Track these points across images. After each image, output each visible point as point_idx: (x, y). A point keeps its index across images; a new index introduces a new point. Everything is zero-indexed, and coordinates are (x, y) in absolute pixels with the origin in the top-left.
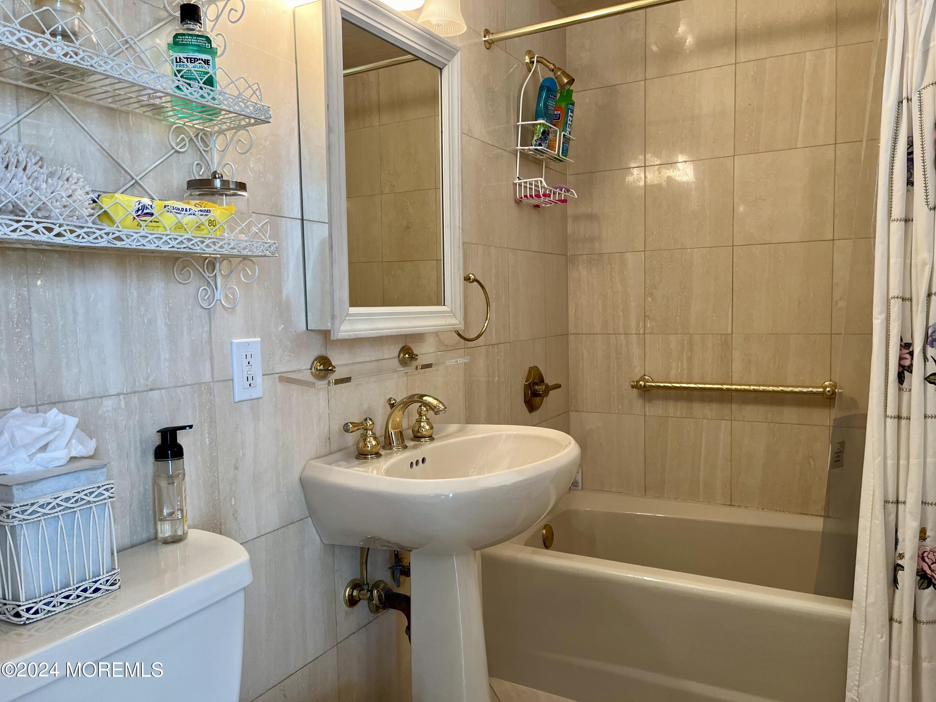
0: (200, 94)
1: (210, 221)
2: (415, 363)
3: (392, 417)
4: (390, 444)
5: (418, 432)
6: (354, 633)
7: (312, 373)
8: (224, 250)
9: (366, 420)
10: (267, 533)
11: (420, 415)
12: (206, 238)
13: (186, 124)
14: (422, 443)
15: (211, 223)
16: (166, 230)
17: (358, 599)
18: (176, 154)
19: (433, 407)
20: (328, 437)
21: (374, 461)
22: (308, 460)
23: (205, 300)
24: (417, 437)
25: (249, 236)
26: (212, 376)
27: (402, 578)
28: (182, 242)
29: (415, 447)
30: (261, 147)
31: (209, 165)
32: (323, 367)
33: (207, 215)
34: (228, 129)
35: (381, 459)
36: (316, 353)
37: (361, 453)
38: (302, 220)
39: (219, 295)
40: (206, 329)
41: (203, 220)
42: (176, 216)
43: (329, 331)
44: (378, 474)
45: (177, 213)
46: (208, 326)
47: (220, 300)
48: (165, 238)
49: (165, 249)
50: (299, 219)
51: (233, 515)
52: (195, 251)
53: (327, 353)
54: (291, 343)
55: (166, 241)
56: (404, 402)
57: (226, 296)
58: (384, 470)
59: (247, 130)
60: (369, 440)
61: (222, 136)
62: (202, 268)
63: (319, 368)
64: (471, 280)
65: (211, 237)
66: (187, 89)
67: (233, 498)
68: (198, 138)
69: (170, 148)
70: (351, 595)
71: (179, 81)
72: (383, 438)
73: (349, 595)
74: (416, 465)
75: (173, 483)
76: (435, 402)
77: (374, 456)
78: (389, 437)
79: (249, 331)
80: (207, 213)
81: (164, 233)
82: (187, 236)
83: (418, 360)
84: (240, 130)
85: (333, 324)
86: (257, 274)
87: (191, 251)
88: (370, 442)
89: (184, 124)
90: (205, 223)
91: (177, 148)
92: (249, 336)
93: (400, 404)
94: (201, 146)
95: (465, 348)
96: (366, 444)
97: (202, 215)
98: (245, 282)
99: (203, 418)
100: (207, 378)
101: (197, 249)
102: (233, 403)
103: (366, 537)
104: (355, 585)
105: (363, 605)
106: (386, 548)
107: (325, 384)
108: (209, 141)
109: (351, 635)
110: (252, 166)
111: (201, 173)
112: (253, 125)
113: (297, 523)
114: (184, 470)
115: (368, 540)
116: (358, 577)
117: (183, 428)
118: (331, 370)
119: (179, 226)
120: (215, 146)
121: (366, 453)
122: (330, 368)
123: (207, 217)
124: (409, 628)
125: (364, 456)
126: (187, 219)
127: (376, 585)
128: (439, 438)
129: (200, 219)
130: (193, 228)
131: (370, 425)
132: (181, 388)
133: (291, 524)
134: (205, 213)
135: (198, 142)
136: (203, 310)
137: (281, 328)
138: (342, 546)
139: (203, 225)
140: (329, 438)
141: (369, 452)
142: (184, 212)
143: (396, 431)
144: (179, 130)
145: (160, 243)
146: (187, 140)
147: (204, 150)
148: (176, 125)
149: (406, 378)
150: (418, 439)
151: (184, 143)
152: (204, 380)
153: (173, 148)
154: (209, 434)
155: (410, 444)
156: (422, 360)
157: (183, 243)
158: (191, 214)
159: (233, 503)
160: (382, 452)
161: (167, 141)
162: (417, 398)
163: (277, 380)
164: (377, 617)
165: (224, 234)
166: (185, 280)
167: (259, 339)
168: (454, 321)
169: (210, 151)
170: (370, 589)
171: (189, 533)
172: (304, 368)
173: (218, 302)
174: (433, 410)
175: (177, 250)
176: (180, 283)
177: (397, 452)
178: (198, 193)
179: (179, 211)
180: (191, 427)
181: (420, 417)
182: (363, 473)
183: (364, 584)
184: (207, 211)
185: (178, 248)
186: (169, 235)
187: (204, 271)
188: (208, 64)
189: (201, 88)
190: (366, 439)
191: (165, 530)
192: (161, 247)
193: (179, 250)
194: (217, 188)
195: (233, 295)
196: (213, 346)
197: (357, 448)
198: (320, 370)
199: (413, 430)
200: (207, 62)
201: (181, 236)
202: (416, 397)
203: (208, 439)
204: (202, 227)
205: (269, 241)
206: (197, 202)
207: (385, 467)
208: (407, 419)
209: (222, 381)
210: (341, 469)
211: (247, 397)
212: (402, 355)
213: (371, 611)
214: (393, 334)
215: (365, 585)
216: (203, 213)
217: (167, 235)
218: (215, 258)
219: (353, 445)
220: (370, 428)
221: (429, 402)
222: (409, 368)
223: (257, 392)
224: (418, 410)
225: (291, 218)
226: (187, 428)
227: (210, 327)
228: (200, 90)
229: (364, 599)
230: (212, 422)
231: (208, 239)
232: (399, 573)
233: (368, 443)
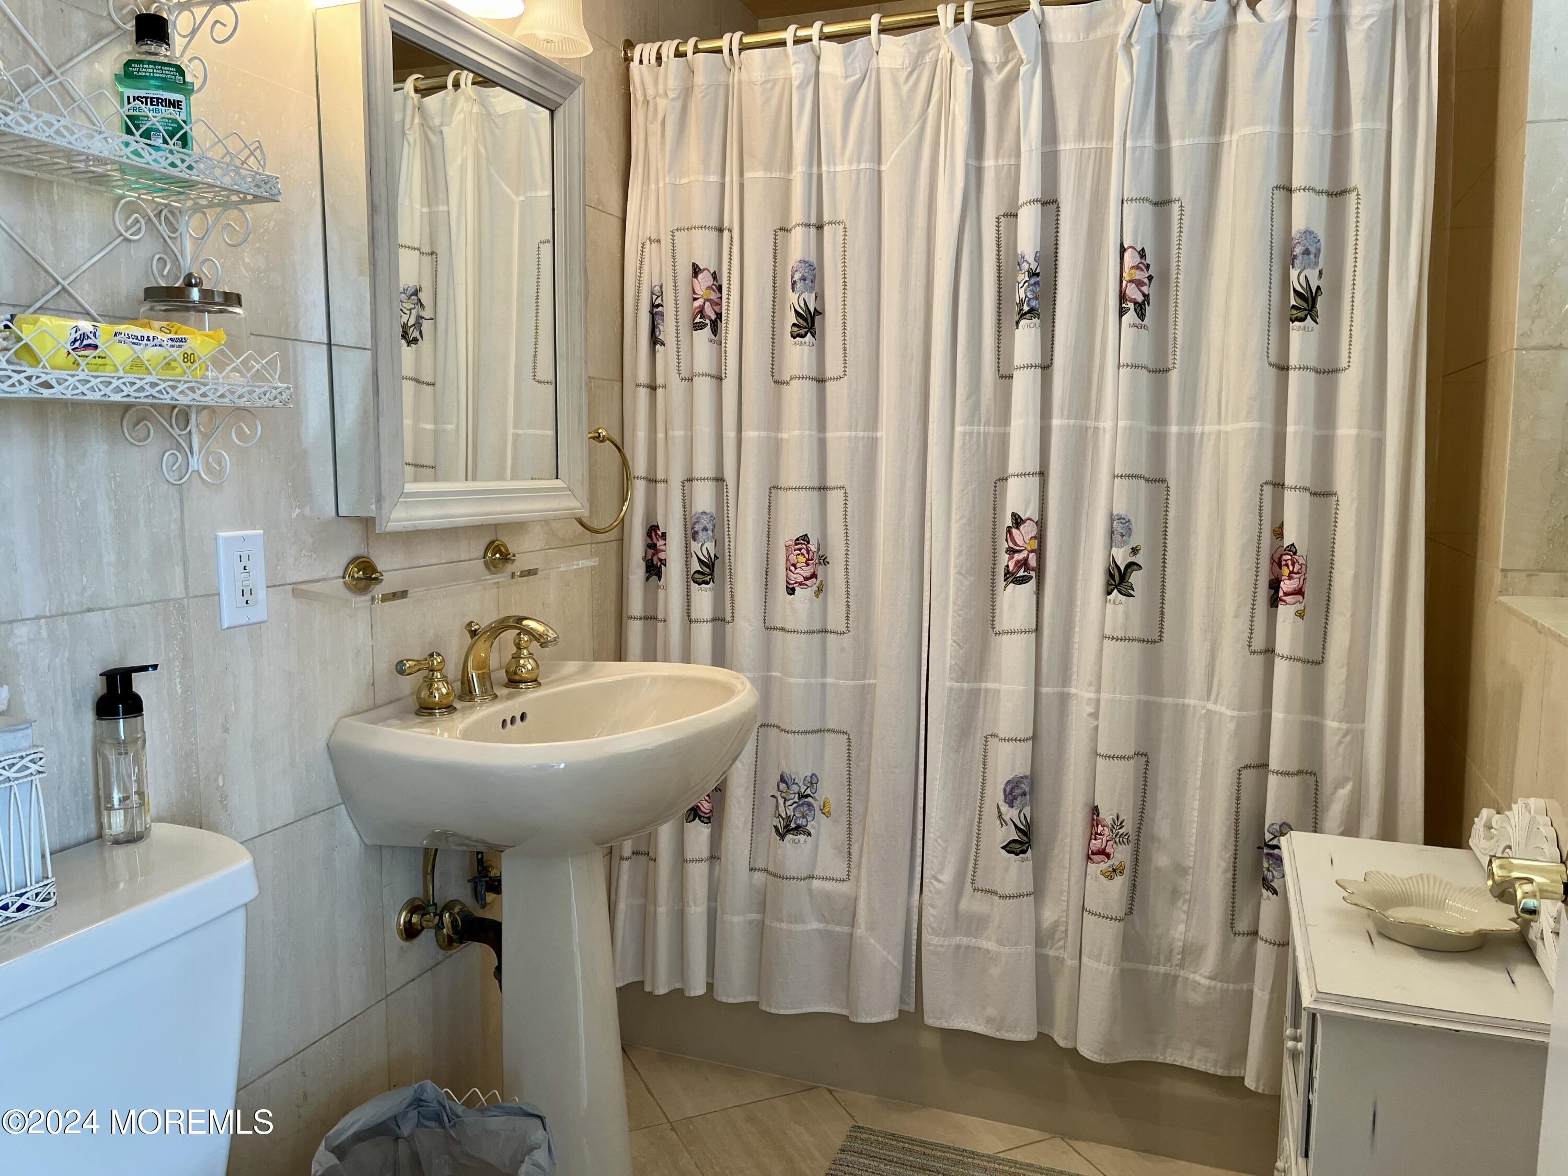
0: (169, 161)
1: (186, 356)
2: (510, 568)
3: (473, 652)
4: (471, 692)
5: (516, 673)
6: (413, 980)
7: (345, 583)
8: (208, 399)
9: (432, 655)
10: (275, 830)
11: (519, 646)
12: (179, 381)
13: (142, 196)
14: (521, 691)
15: (187, 358)
16: (117, 370)
17: (419, 927)
18: (124, 243)
19: (538, 636)
20: (371, 682)
21: (444, 718)
22: (340, 719)
23: (173, 471)
24: (514, 681)
25: (247, 377)
26: (187, 588)
27: (490, 897)
28: (142, 389)
29: (509, 697)
30: (261, 231)
31: (178, 260)
32: (363, 573)
33: (180, 346)
34: (211, 205)
35: (456, 716)
36: (352, 553)
37: (423, 706)
38: (330, 344)
39: (195, 463)
40: (176, 515)
41: (175, 354)
42: (132, 349)
43: (373, 519)
44: (449, 737)
45: (134, 343)
46: (179, 511)
47: (198, 471)
48: (116, 383)
49: (116, 399)
50: (324, 343)
51: (221, 802)
52: (163, 401)
53: (368, 553)
54: (312, 536)
55: (118, 386)
56: (492, 628)
57: (207, 465)
58: (461, 731)
59: (241, 210)
60: (436, 686)
61: (198, 216)
62: (169, 421)
63: (356, 576)
64: (601, 439)
65: (188, 379)
66: (150, 154)
67: (221, 777)
68: (160, 218)
69: (116, 234)
70: (408, 923)
71: (137, 142)
72: (460, 682)
73: (405, 922)
74: (512, 724)
75: (126, 753)
76: (540, 628)
77: (444, 710)
78: (469, 681)
79: (245, 519)
80: (181, 343)
81: (116, 374)
82: (150, 379)
83: (516, 562)
84: (230, 208)
85: (379, 508)
86: (259, 433)
87: (157, 401)
88: (438, 689)
89: (139, 198)
90: (178, 359)
91: (127, 235)
92: (243, 528)
93: (486, 632)
94: (165, 231)
95: (592, 543)
96: (431, 693)
97: (172, 346)
98: (238, 446)
99: (171, 654)
100: (178, 591)
101: (166, 399)
102: (220, 630)
103: (433, 832)
104: (415, 907)
105: (428, 936)
106: (464, 848)
107: (367, 601)
108: (178, 221)
109: (408, 983)
110: (247, 260)
111: (165, 273)
112: (251, 202)
113: (322, 813)
114: (144, 732)
115: (434, 836)
116: (420, 895)
117: (144, 669)
118: (376, 579)
119: (137, 364)
120: (188, 230)
121: (431, 706)
122: (374, 576)
123: (182, 349)
124: (499, 969)
125: (429, 711)
126: (149, 353)
127: (449, 907)
128: (547, 684)
129: (169, 352)
130: (159, 367)
131: (438, 663)
132: (136, 608)
133: (313, 814)
134: (178, 343)
135: (161, 224)
136: (170, 486)
137: (296, 514)
138: (395, 847)
139: (175, 360)
140: (373, 684)
141: (436, 704)
142: (145, 342)
143: (480, 672)
144: (131, 208)
145: (107, 391)
146: (143, 222)
147: (169, 237)
148: (126, 200)
149: (495, 590)
150: (515, 684)
151: (138, 226)
152: (172, 596)
153: (121, 235)
154: (182, 677)
155: (502, 692)
156: (522, 563)
157: (144, 389)
158: (156, 345)
159: (221, 784)
160: (458, 705)
161: (112, 223)
162: (513, 622)
163: (290, 595)
164: (451, 956)
165: (206, 373)
166: (139, 441)
167: (261, 531)
168: (574, 503)
169: (179, 238)
170: (438, 912)
171: (153, 829)
172: (332, 575)
173: (195, 474)
174: (538, 640)
175: (134, 400)
176: (132, 444)
177: (481, 705)
178: (164, 308)
179: (137, 341)
180: (155, 667)
181: (519, 651)
182: (428, 736)
183: (428, 905)
184: (181, 340)
185: (136, 398)
186: (122, 378)
187: (171, 426)
188: (178, 108)
189: (171, 152)
190: (431, 685)
191: (117, 823)
192: (109, 397)
193: (137, 400)
194: (194, 302)
195: (219, 464)
196: (187, 543)
197: (418, 698)
198: (359, 579)
199: (506, 671)
200: (176, 104)
201: (141, 379)
202: (511, 620)
203: (179, 686)
204: (173, 364)
205: (280, 385)
206: (164, 324)
207: (461, 726)
208: (497, 654)
209: (201, 596)
210: (392, 730)
211: (244, 621)
212: (489, 555)
213: (440, 946)
214: (476, 524)
215: (431, 905)
216: (175, 343)
217: (119, 378)
218: (189, 406)
219: (412, 694)
220: (440, 667)
221: (532, 629)
222: (500, 575)
223: (258, 613)
224: (514, 640)
225: (311, 342)
226: (150, 669)
227: (182, 512)
228: (169, 155)
229: (428, 927)
230: (186, 661)
231: (182, 382)
232: (484, 887)
233: (434, 691)
